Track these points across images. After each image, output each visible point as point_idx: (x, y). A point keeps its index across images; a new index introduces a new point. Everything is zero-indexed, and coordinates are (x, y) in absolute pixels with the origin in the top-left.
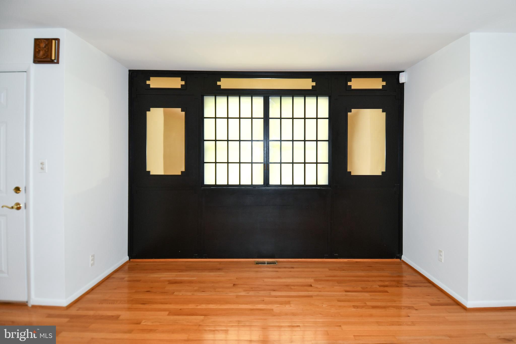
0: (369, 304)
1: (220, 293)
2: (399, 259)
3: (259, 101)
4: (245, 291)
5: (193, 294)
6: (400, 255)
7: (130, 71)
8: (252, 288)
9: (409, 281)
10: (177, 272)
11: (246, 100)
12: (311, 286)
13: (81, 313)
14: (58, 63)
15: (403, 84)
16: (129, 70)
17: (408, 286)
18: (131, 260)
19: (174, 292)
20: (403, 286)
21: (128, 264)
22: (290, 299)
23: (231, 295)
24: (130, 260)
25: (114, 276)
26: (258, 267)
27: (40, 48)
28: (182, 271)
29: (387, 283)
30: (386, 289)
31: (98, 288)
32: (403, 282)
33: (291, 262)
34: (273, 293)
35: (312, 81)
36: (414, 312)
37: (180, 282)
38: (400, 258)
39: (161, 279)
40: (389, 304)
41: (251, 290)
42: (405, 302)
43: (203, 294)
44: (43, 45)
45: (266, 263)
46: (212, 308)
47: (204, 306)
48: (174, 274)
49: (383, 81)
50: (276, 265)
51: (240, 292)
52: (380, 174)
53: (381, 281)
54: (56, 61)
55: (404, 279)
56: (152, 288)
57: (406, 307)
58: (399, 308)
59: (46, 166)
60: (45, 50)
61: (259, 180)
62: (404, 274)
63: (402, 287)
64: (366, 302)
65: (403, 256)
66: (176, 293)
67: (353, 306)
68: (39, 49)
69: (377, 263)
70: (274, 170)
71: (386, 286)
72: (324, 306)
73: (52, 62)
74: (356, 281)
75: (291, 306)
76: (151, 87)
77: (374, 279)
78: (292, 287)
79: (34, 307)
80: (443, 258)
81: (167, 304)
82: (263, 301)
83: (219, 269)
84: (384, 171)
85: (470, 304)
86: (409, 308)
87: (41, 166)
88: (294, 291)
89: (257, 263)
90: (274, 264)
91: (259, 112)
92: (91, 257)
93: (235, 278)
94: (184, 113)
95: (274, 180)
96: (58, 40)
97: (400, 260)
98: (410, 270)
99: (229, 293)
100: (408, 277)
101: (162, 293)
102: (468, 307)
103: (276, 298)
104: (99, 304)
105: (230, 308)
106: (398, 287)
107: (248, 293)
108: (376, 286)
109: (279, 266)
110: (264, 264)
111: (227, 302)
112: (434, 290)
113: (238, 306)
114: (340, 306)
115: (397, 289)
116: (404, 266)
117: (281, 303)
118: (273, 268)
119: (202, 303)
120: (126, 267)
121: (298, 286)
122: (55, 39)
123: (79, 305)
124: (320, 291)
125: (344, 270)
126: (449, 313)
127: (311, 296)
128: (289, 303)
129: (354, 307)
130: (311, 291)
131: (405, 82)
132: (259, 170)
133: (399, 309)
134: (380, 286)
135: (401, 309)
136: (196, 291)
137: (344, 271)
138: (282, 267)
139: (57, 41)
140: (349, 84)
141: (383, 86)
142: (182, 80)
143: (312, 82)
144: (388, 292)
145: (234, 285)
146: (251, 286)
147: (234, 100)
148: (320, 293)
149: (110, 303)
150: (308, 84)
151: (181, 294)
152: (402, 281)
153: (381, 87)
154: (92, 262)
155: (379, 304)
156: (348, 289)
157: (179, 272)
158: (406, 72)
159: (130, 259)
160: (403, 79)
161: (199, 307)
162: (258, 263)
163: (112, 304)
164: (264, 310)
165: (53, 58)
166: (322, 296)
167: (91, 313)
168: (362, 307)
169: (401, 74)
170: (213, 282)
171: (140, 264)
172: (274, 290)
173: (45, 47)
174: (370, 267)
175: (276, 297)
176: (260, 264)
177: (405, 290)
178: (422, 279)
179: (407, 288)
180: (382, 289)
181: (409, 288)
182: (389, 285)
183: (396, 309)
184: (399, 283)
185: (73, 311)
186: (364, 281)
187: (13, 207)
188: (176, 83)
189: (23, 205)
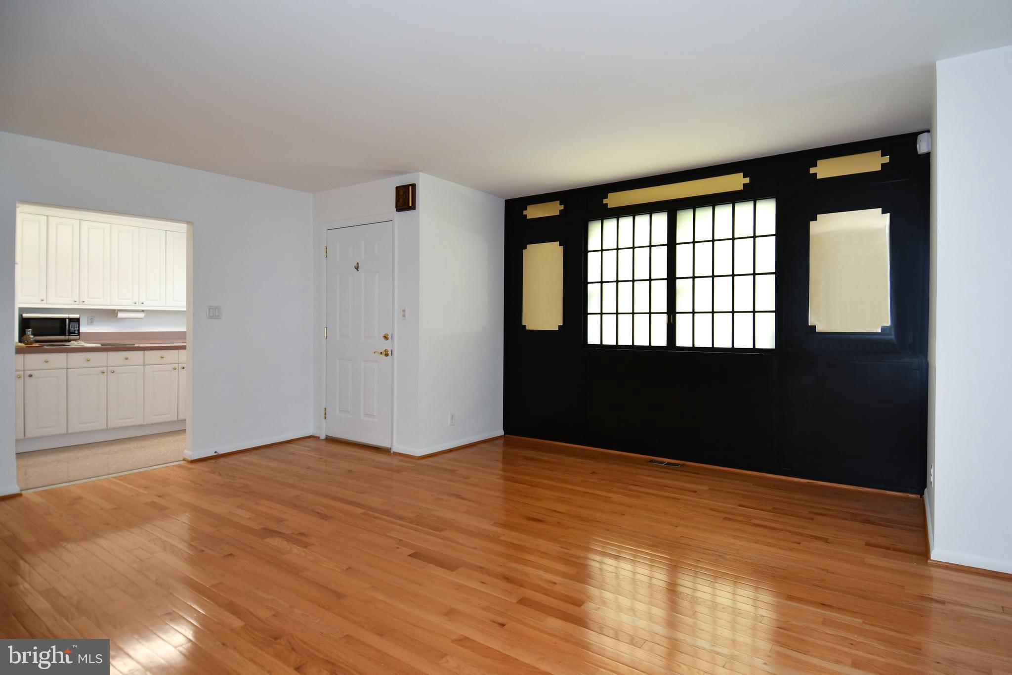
2: (919, 496)
3: (661, 220)
6: (922, 487)
7: (506, 201)
11: (642, 220)
18: (506, 435)
21: (503, 438)
27: (400, 195)
33: (705, 468)
35: (744, 177)
38: (920, 493)
45: (664, 463)
49: (883, 155)
52: (878, 330)
54: (413, 207)
59: (406, 313)
60: (404, 197)
61: (660, 340)
65: (925, 491)
68: (400, 197)
70: (683, 323)
73: (410, 208)
76: (528, 218)
79: (394, 453)
84: (888, 323)
87: (403, 313)
91: (661, 235)
93: (602, 468)
94: (562, 248)
95: (683, 340)
97: (921, 497)
110: (661, 464)
122: (412, 185)
132: (660, 323)
140: (813, 170)
141: (882, 165)
142: (560, 204)
147: (626, 222)
150: (736, 182)
153: (879, 168)
160: (923, 145)
162: (651, 461)
165: (411, 204)
169: (920, 137)
176: (654, 463)
187: (381, 353)
188: (553, 209)
189: (390, 353)
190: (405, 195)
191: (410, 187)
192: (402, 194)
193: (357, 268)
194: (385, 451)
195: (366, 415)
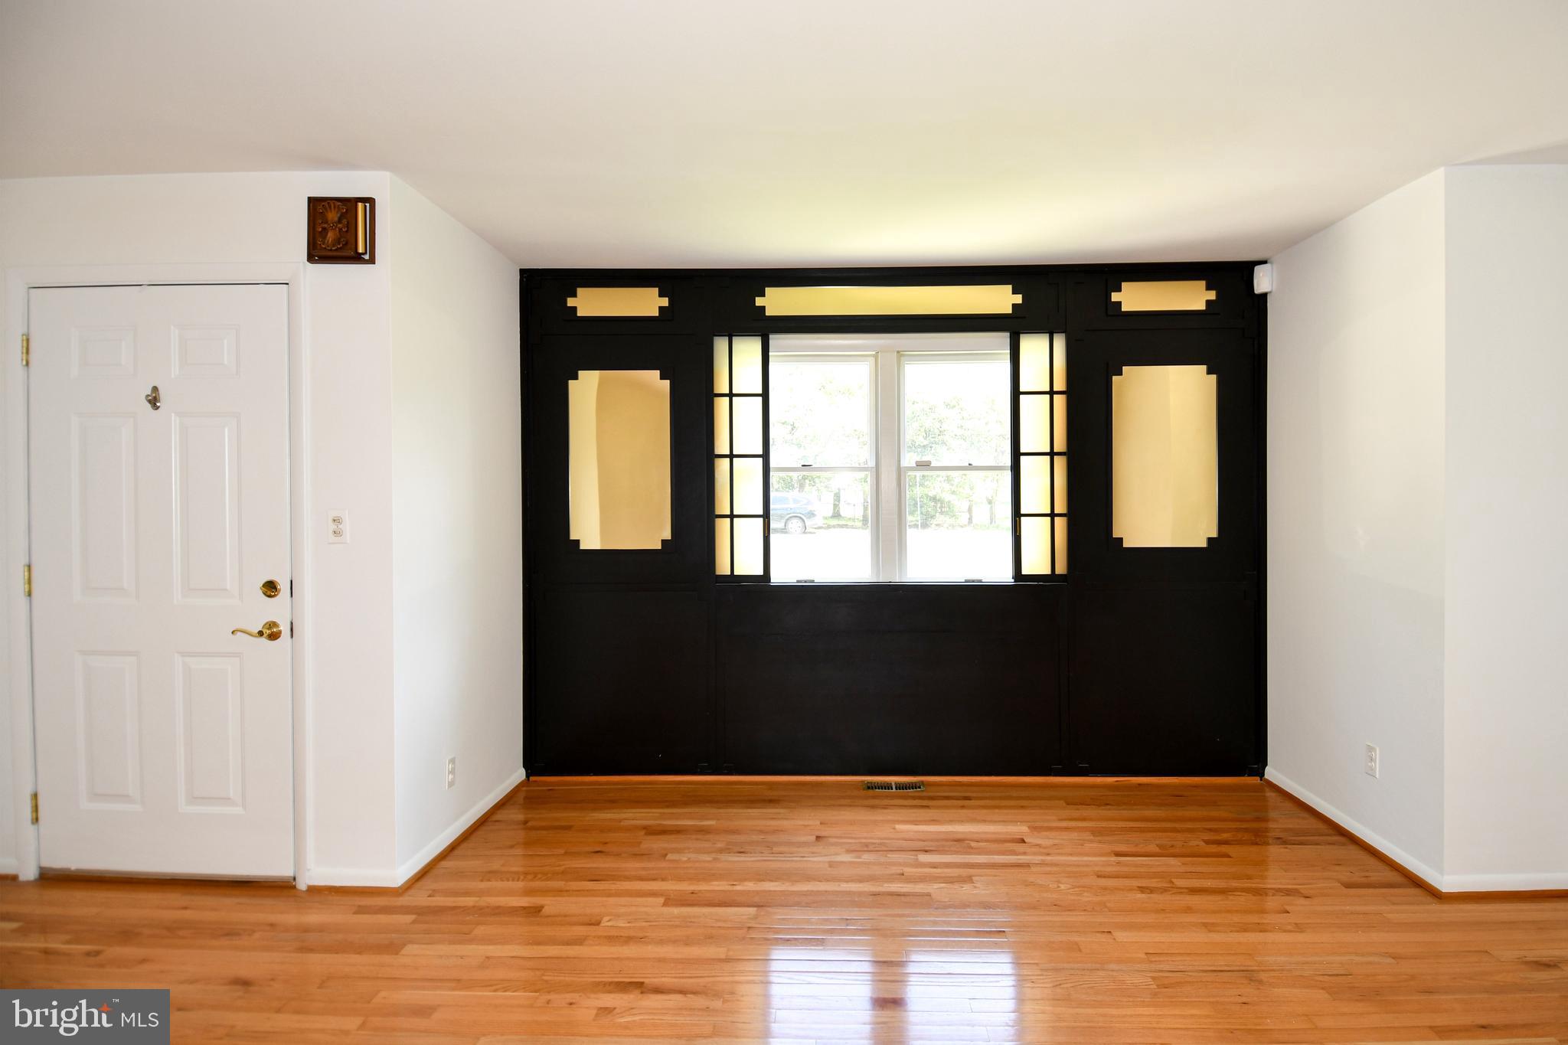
0: (1179, 883)
1: (785, 857)
2: (1258, 778)
4: (849, 851)
5: (715, 859)
6: (1260, 765)
7: (523, 272)
8: (867, 845)
9: (1285, 830)
10: (662, 808)
12: (1023, 841)
13: (440, 901)
14: (372, 261)
15: (1264, 296)
16: (520, 270)
17: (1283, 842)
18: (532, 778)
19: (666, 855)
20: (1270, 842)
21: (524, 788)
22: (972, 871)
23: (814, 862)
24: (529, 780)
25: (498, 816)
26: (874, 797)
27: (327, 222)
28: (672, 804)
29: (1225, 836)
30: (1224, 849)
31: (464, 845)
32: (1267, 834)
33: (961, 784)
34: (924, 858)
36: (1302, 901)
37: (677, 831)
38: (1261, 774)
39: (622, 823)
40: (1234, 884)
41: (866, 849)
42: (1276, 877)
43: (742, 858)
44: (332, 216)
45: (894, 787)
46: (772, 889)
47: (750, 886)
48: (656, 811)
49: (1208, 288)
50: (922, 791)
51: (836, 854)
52: (1204, 544)
53: (1210, 830)
54: (367, 257)
55: (1271, 825)
56: (606, 843)
57: (1279, 890)
58: (1260, 892)
59: (346, 527)
60: (340, 229)
62: (1272, 814)
63: (1268, 844)
64: (1173, 880)
65: (1268, 770)
66: (670, 857)
67: (1138, 887)
68: (326, 226)
69: (1196, 787)
71: (1226, 842)
72: (1063, 887)
73: (357, 259)
74: (1142, 830)
75: (975, 887)
76: (578, 315)
77: (1189, 825)
78: (973, 844)
79: (313, 890)
80: (1377, 766)
81: (654, 880)
82: (903, 874)
83: (772, 802)
84: (1214, 534)
85: (1447, 882)
86: (1288, 892)
87: (333, 527)
88: (979, 854)
89: (869, 788)
90: (916, 788)
92: (449, 763)
93: (819, 823)
94: (667, 383)
96: (371, 201)
97: (1261, 780)
98: (1288, 804)
99: (808, 857)
100: (1280, 821)
101: (635, 855)
102: (1444, 890)
103: (935, 868)
104: (482, 881)
105: (818, 891)
106: (1257, 844)
107: (859, 857)
108: (1196, 842)
109: (930, 794)
110: (889, 789)
111: (809, 878)
112: (1354, 852)
113: (839, 885)
114: (1105, 889)
115: (1254, 849)
116: (1270, 794)
117: (950, 880)
118: (914, 798)
119: (745, 880)
120: (521, 796)
121: (987, 841)
122: (364, 200)
123: (428, 884)
124: (1048, 854)
125: (1108, 804)
126: (1394, 904)
127: (1027, 865)
128: (969, 879)
129: (1142, 889)
130: (1025, 853)
131: (1270, 292)
133: (1261, 895)
134: (1207, 842)
135: (1266, 895)
136: (721, 851)
137: (1109, 807)
138: (938, 796)
139: (368, 205)
140: (1115, 297)
141: (1207, 302)
142: (661, 295)
143: (1013, 294)
144: (1230, 857)
145: (818, 838)
146: (864, 841)
148: (1049, 858)
149: (508, 880)
150: (1001, 299)
151: (685, 859)
152: (1267, 830)
153: (1202, 306)
154: (451, 776)
155: (1208, 883)
156: (1122, 848)
157: (668, 807)
158: (1271, 263)
159: (528, 776)
160: (1263, 281)
161: (738, 888)
162: (871, 787)
163: (513, 880)
164: (909, 895)
165: (361, 250)
166: (1056, 865)
167: (469, 901)
168: (1164, 890)
169: (1257, 268)
170: (761, 832)
171: (557, 788)
172: (926, 851)
173: (340, 221)
174: (1178, 798)
175: (934, 866)
176: (877, 790)
177: (1275, 851)
178: (1321, 826)
179: (1280, 846)
180: (1213, 849)
181: (1286, 848)
182: (1232, 841)
183: (1254, 895)
184: (1258, 837)
185: (419, 898)
186: (1165, 830)
187: (261, 633)
188: (647, 303)
189: (285, 628)
190: (345, 221)
191: (360, 205)
192: (336, 219)
193: (154, 401)
194: (281, 888)
195: (193, 799)
